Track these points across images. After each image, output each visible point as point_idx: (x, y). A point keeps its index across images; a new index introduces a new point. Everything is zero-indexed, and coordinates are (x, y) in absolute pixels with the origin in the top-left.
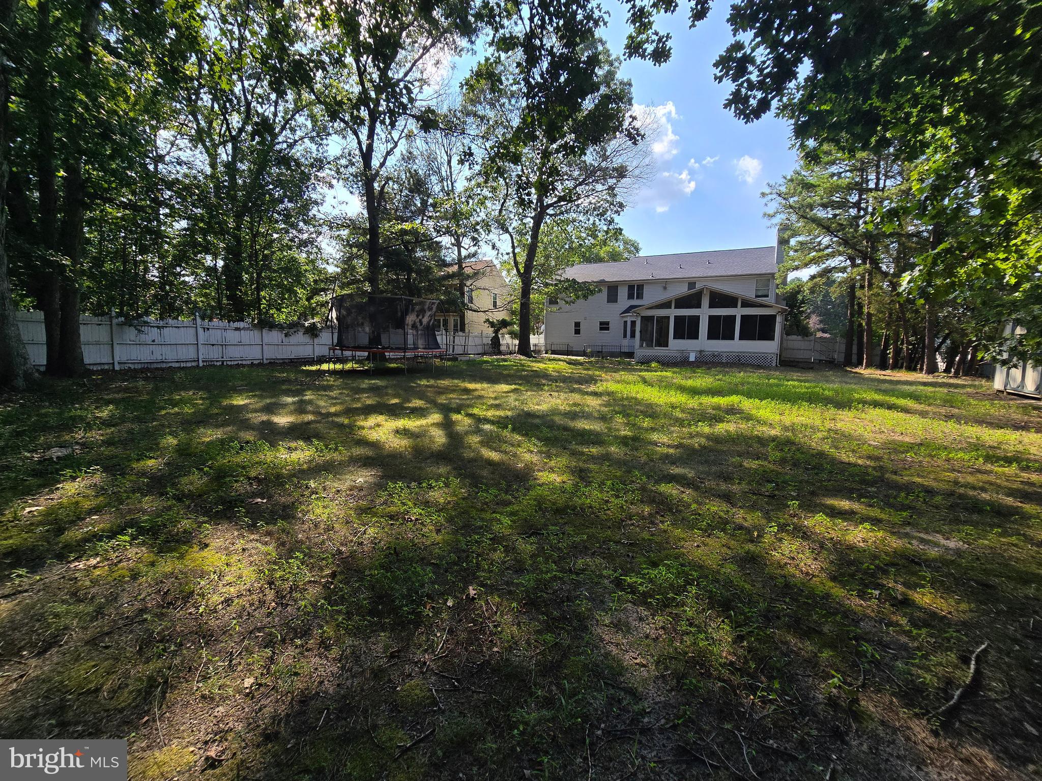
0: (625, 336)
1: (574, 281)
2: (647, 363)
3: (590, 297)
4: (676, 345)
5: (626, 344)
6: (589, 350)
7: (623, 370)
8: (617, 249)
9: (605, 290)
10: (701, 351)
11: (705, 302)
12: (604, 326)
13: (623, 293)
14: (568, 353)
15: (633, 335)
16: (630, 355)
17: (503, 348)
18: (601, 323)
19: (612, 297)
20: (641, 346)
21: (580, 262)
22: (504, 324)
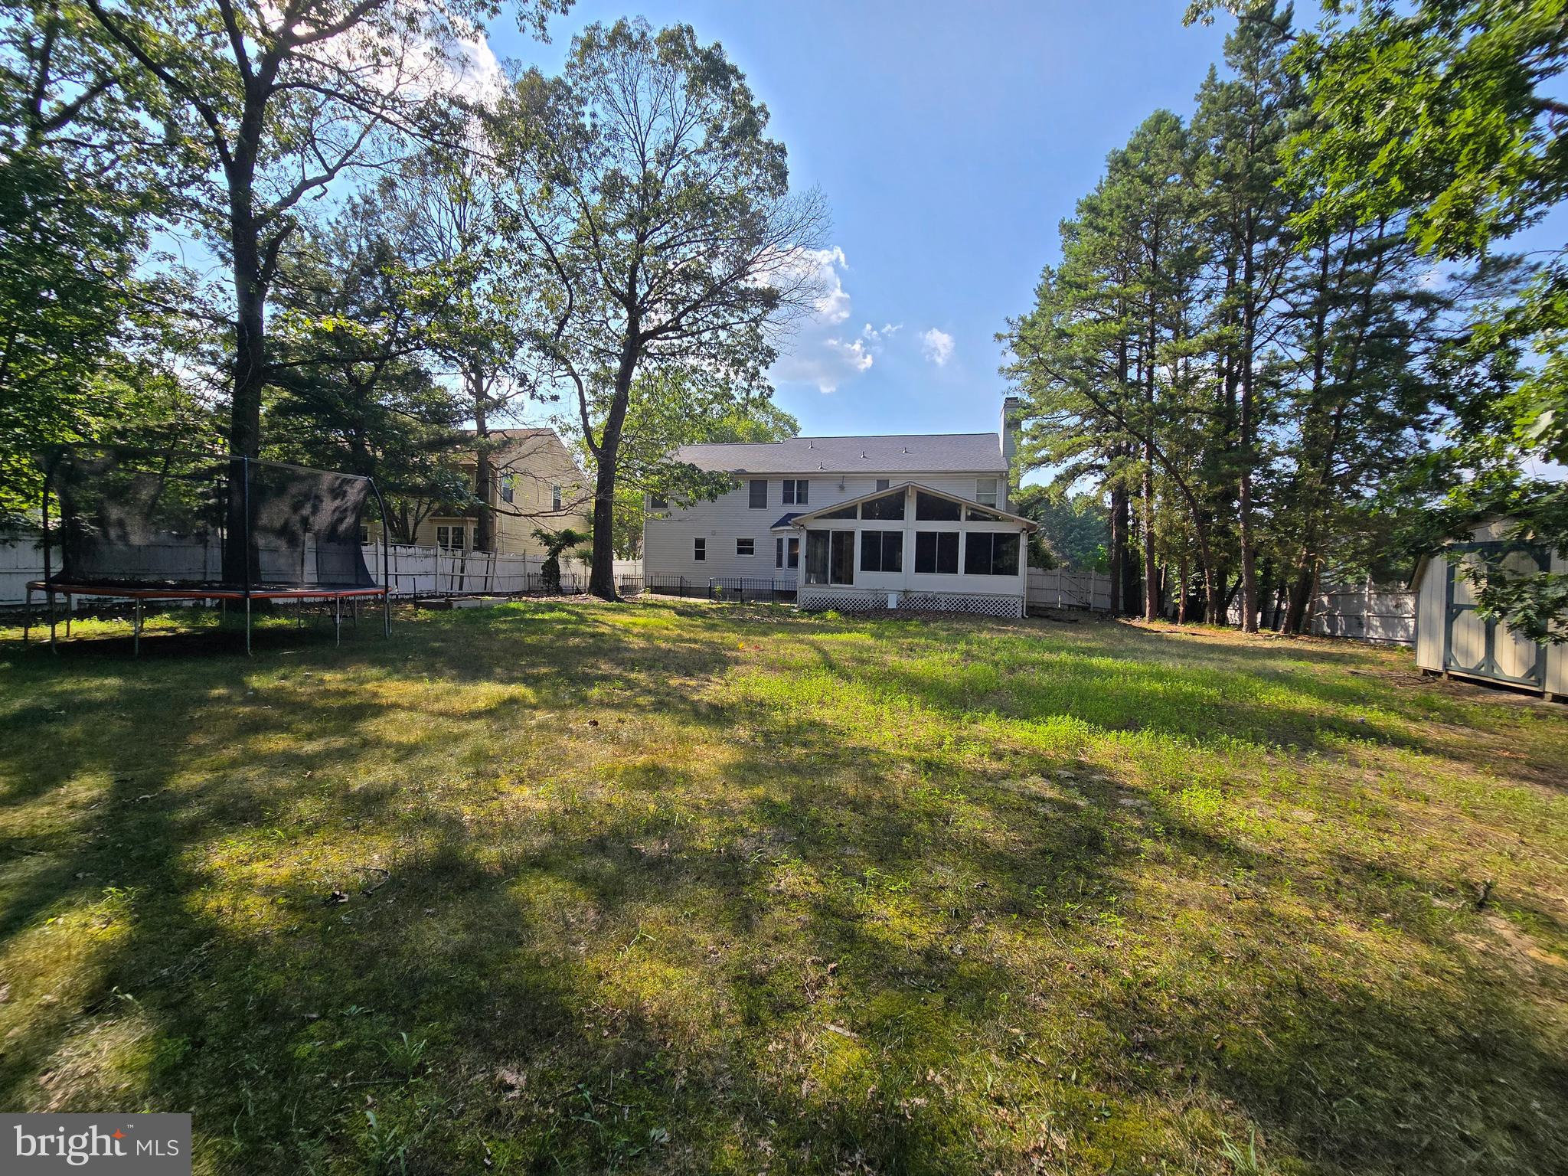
0: (779, 564)
1: (692, 467)
2: (819, 611)
3: (720, 496)
4: (866, 582)
5: (781, 578)
6: (718, 588)
7: (782, 627)
8: (763, 426)
9: (746, 487)
10: (906, 592)
11: (911, 508)
12: (745, 547)
13: (775, 493)
14: (682, 591)
15: (793, 562)
16: (790, 595)
17: (564, 583)
18: (740, 542)
19: (758, 499)
20: (808, 581)
21: (704, 441)
22: (569, 539)
